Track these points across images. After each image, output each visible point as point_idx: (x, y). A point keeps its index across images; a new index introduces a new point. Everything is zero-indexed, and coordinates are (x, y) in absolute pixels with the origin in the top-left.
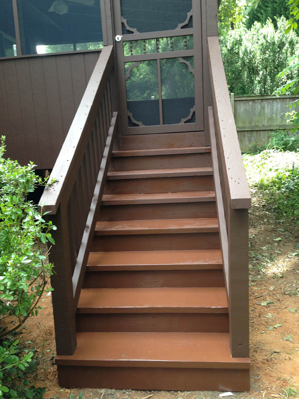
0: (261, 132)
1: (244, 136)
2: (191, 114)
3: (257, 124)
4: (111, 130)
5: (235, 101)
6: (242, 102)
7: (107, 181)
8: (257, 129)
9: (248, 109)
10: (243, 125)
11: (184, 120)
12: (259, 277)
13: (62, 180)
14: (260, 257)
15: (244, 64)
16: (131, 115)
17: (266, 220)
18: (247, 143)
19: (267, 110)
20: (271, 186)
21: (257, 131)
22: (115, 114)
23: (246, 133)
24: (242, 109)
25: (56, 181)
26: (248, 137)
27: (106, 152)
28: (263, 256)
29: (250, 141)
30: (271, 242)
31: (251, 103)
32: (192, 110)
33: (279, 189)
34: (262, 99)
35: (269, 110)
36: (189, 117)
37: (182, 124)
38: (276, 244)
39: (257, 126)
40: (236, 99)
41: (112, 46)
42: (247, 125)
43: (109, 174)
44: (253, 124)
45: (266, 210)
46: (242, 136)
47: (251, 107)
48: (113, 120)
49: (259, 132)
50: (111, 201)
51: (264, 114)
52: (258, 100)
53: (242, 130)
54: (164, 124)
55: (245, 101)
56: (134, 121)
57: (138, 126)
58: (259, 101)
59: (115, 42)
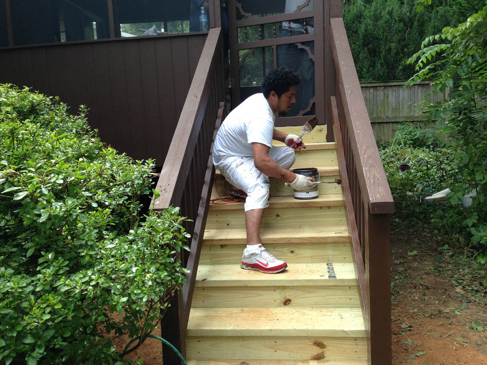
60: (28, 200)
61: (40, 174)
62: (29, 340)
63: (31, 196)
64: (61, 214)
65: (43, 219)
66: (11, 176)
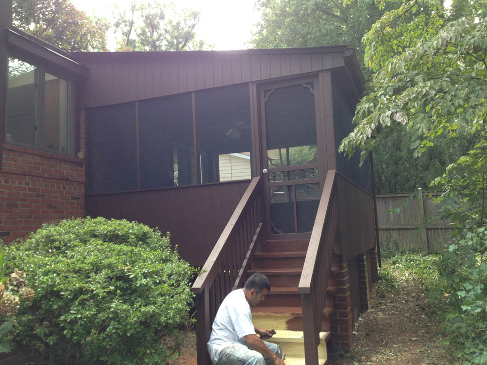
1: (438, 233)
5: (424, 196)
16: (273, 225)
22: (260, 224)
23: (440, 231)
24: (432, 205)
26: (443, 235)
27: (248, 254)
40: (425, 194)
41: (260, 177)
46: (436, 235)
48: (258, 230)
53: (434, 227)
54: (298, 232)
57: (279, 233)
60: (134, 278)
61: (140, 268)
62: (129, 327)
63: (135, 276)
64: (145, 284)
65: (138, 285)
66: (129, 269)
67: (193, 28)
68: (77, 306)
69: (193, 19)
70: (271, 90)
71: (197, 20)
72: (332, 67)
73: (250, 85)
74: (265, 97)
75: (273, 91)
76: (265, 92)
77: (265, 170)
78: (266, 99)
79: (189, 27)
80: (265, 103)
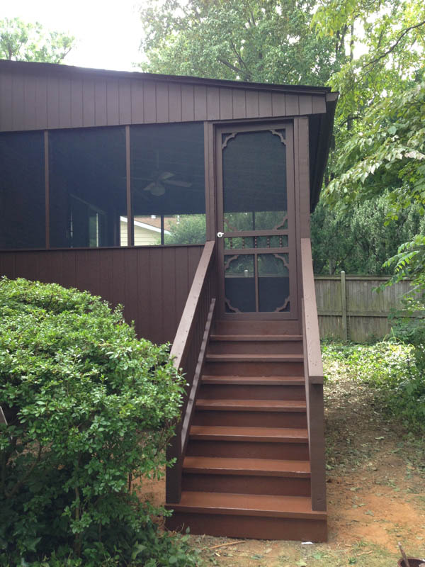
0: (381, 319)
1: (359, 322)
2: (285, 304)
3: (374, 308)
4: (210, 316)
5: (346, 280)
6: (354, 283)
7: (206, 363)
8: (375, 315)
9: (362, 290)
10: (357, 309)
11: (279, 309)
12: (353, 469)
13: (180, 357)
14: (358, 453)
15: (356, 239)
16: (228, 301)
17: (371, 420)
18: (363, 331)
19: (387, 294)
20: (385, 384)
21: (374, 317)
22: (214, 300)
23: (361, 320)
24: (355, 291)
25: (176, 357)
26: (364, 324)
27: (206, 335)
28: (361, 452)
29: (367, 329)
30: (372, 440)
31: (366, 284)
32: (286, 301)
33: (393, 387)
34: (380, 281)
35: (389, 293)
36: (284, 306)
37: (277, 312)
38: (377, 442)
39: (374, 312)
40: (347, 278)
41: (214, 242)
42: (363, 309)
43: (208, 356)
44: (370, 309)
45: (375, 410)
46: (357, 323)
47: (366, 289)
48: (212, 307)
49: (376, 319)
50: (209, 381)
51: (383, 298)
52: (375, 280)
53: (355, 315)
54: (259, 311)
55: (358, 282)
56: (231, 307)
57: (234, 312)
58: (376, 282)
59: (217, 239)
67: (63, 58)
68: (44, 395)
69: (62, 48)
70: (230, 134)
71: (67, 49)
72: (311, 113)
73: (206, 125)
74: (223, 143)
75: (233, 136)
76: (224, 135)
77: (220, 234)
78: (225, 145)
79: (57, 56)
80: (223, 150)
